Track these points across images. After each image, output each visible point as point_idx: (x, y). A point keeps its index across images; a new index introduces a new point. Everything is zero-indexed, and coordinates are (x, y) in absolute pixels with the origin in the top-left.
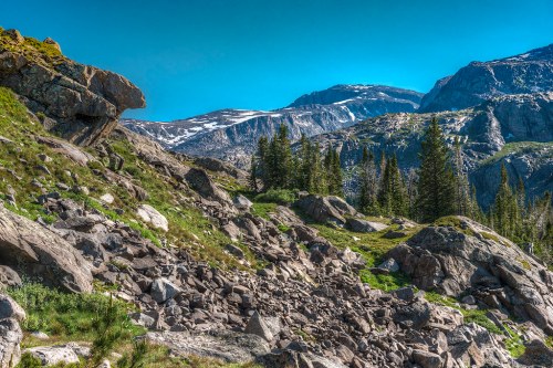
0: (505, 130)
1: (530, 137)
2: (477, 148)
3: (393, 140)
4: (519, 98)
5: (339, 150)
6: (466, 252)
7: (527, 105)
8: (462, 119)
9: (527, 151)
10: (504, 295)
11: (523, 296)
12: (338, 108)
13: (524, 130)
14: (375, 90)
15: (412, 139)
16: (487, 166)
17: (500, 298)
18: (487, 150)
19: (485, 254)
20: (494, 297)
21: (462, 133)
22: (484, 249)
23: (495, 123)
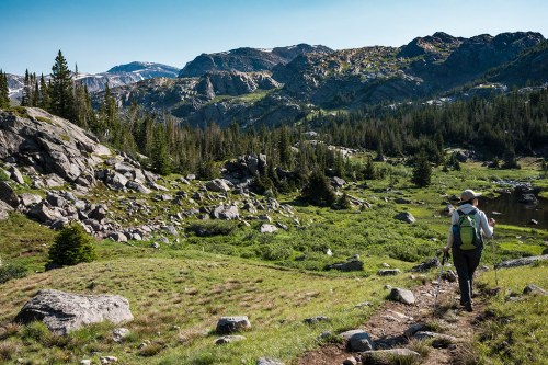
0: (215, 89)
1: (227, 93)
2: (202, 98)
3: (158, 92)
4: (222, 73)
5: (128, 96)
6: (16, 129)
7: (226, 77)
8: (194, 83)
9: (224, 100)
10: (38, 157)
11: (52, 157)
12: (135, 74)
13: (224, 89)
14: (156, 65)
15: (168, 92)
16: (206, 107)
17: (34, 158)
18: (206, 99)
19: (33, 130)
20: (30, 159)
21: (194, 90)
22: (33, 127)
23: (210, 85)
